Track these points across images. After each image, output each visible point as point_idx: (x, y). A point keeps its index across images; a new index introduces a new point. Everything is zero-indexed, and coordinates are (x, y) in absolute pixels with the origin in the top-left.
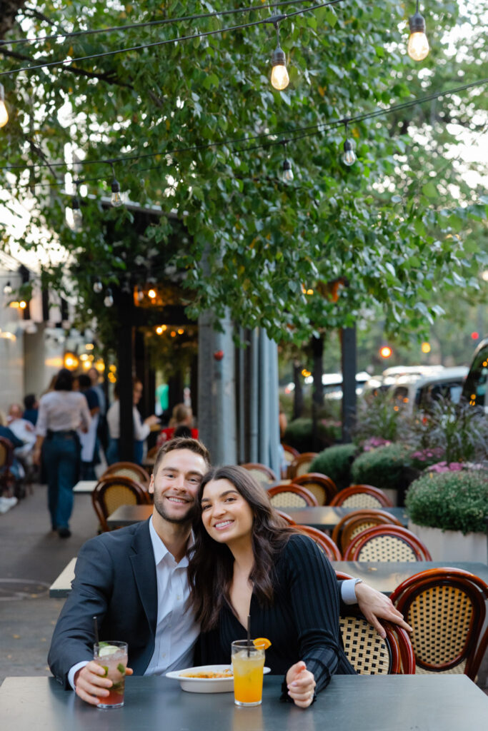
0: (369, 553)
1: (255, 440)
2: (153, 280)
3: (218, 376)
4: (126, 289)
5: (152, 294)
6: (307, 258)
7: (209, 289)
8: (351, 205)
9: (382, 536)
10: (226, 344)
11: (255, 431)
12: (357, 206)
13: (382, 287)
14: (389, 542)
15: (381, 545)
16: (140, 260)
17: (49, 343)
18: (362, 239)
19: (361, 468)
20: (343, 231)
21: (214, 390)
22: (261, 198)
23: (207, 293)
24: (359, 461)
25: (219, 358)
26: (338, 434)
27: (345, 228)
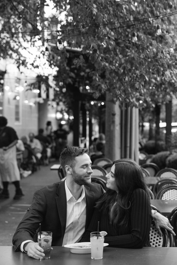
0: (166, 196)
1: (128, 149)
2: (87, 82)
3: (113, 122)
4: (77, 85)
5: (87, 87)
6: (144, 74)
7: (103, 86)
8: (162, 52)
9: (172, 189)
10: (117, 109)
11: (128, 145)
12: (164, 53)
13: (175, 86)
14: (175, 192)
15: (171, 193)
16: (82, 74)
17: (50, 107)
18: (167, 66)
19: (169, 161)
20: (158, 63)
21: (112, 128)
22: (125, 48)
23: (102, 88)
24: (169, 158)
25: (114, 115)
26: (164, 146)
27: (159, 62)
